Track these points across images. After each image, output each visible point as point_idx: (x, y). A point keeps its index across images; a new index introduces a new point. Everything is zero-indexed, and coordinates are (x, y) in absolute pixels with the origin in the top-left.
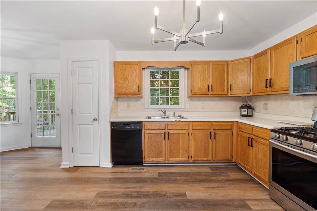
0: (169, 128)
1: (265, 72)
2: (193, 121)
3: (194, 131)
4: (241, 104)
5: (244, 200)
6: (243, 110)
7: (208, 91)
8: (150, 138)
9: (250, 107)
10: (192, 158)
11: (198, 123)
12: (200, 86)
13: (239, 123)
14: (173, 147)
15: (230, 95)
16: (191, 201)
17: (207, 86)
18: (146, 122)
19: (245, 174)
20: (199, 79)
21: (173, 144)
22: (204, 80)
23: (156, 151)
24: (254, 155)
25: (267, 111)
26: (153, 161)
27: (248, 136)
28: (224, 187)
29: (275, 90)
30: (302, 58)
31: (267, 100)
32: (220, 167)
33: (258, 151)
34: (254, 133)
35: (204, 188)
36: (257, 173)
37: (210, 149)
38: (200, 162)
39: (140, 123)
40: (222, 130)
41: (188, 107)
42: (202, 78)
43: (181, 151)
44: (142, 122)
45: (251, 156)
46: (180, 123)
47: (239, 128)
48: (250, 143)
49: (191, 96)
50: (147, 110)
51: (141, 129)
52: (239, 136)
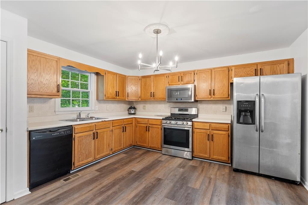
0: (96, 129)
1: (149, 87)
2: (113, 120)
3: (113, 128)
4: (129, 107)
5: (157, 160)
6: (132, 110)
7: (116, 96)
8: (81, 141)
9: (134, 108)
10: (112, 150)
11: (116, 121)
12: (111, 92)
13: (137, 118)
14: (99, 145)
15: (127, 100)
16: (140, 172)
17: (115, 92)
18: (76, 126)
19: (142, 150)
20: (111, 86)
21: (99, 142)
22: (114, 88)
23: (85, 153)
24: (150, 136)
25: (145, 110)
26: (83, 164)
27: (145, 125)
28: (143, 159)
29: (156, 98)
30: (169, 85)
31: (145, 104)
32: (127, 151)
33: (153, 132)
34: (150, 123)
35: (136, 163)
36: (152, 145)
37: (122, 140)
38: (117, 152)
39: (71, 128)
40: (128, 125)
41: (97, 109)
42: (112, 86)
43: (105, 147)
44: (72, 126)
45: (147, 137)
46: (104, 123)
47: (137, 121)
48: (147, 129)
49: (105, 99)
50: (57, 113)
51: (72, 133)
52: (138, 126)
